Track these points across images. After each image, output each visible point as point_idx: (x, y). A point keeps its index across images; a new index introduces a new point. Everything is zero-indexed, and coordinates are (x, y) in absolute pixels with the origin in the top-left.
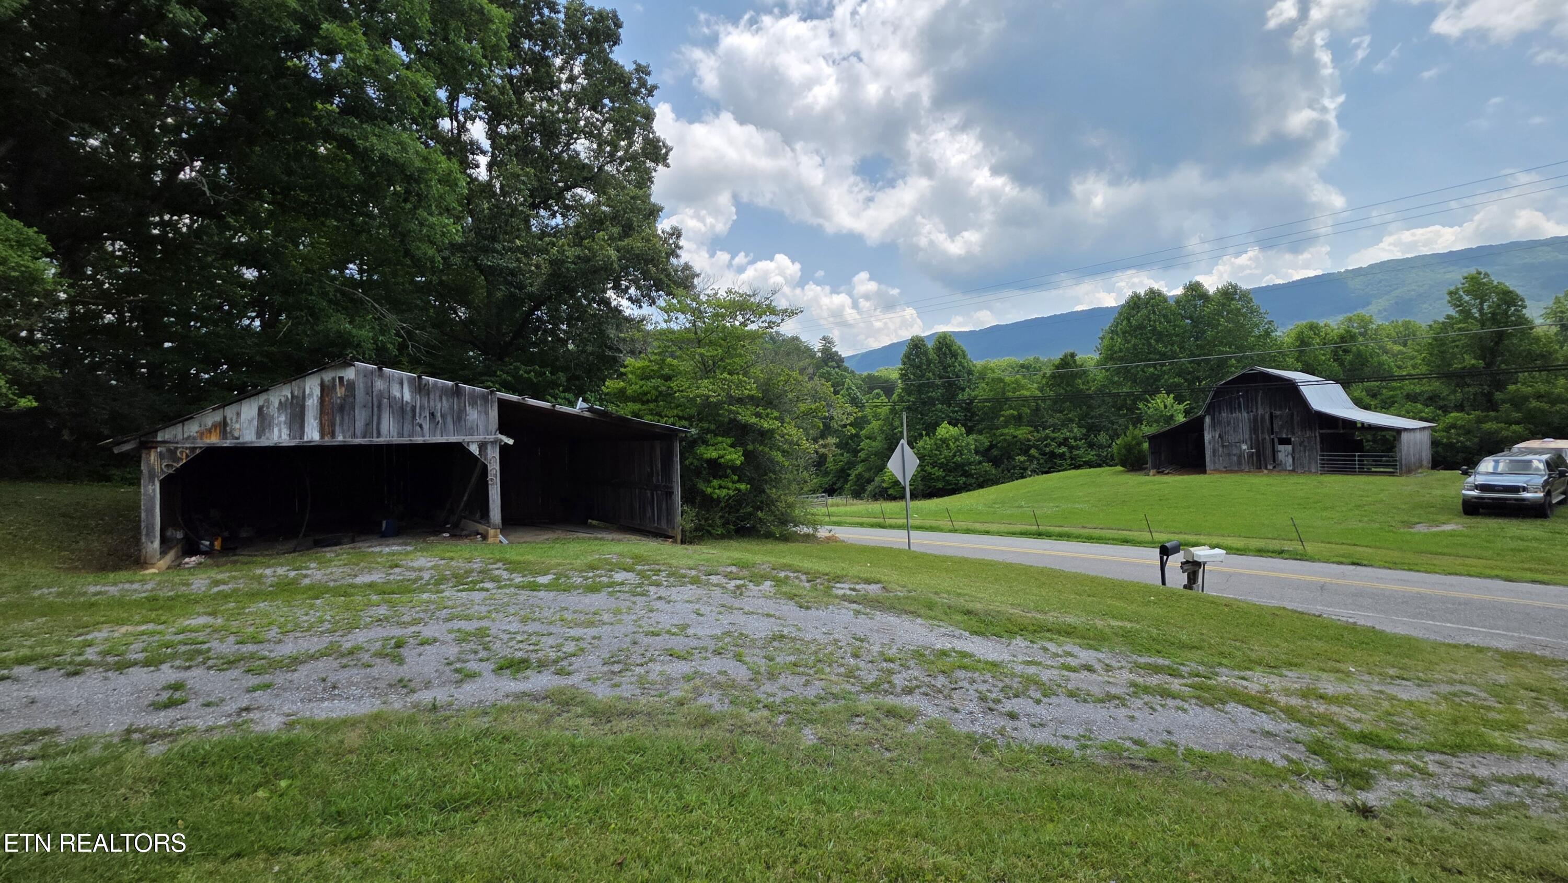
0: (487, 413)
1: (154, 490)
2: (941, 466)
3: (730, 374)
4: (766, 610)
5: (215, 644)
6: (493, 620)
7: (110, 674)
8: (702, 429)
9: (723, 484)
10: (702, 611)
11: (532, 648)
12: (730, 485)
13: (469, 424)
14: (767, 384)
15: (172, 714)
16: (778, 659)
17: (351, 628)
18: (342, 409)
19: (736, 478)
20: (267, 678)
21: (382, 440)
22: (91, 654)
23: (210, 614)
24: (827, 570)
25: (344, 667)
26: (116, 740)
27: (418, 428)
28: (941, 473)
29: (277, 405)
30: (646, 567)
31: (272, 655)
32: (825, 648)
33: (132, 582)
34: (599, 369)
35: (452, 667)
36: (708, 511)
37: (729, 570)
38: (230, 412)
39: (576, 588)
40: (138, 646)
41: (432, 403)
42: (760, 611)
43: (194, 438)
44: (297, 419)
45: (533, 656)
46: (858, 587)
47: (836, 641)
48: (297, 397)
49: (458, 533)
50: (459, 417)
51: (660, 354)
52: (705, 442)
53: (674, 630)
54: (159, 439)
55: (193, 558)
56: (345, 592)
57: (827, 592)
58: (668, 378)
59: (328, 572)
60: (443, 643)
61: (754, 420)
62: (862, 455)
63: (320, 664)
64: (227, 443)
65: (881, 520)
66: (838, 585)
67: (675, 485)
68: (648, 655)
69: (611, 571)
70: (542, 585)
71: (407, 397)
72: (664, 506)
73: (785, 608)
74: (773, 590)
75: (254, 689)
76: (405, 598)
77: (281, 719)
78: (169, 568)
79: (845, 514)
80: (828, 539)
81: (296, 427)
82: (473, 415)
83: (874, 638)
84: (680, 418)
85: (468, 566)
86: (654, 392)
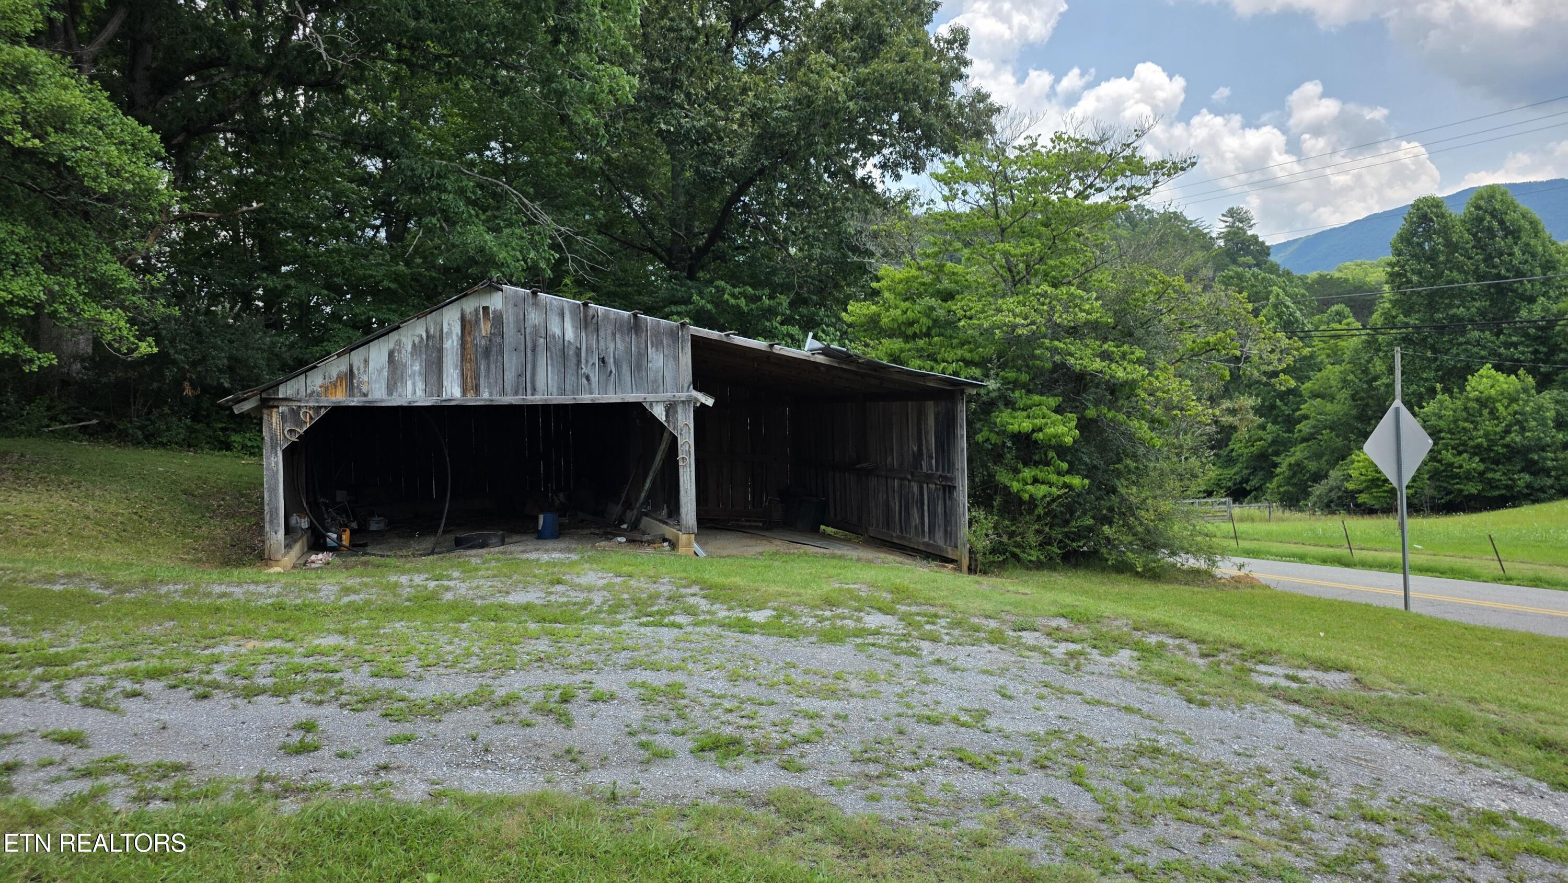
0: (677, 359)
1: (276, 463)
2: (1477, 450)
3: (1055, 286)
4: (1124, 701)
5: (347, 674)
6: (690, 674)
7: (238, 701)
8: (1006, 381)
9: (1041, 475)
10: (1011, 689)
11: (745, 722)
12: (1054, 478)
13: (651, 375)
14: (1119, 300)
15: (304, 762)
16: (1150, 790)
17: (506, 667)
18: (487, 352)
19: (1065, 466)
20: (405, 728)
21: (538, 399)
22: (218, 673)
23: (341, 633)
24: (1240, 639)
25: (498, 723)
26: (247, 789)
27: (584, 381)
28: (1475, 464)
29: (409, 348)
30: (914, 609)
31: (412, 696)
32: (1240, 781)
33: (256, 583)
34: (837, 286)
35: (636, 740)
36: (1014, 520)
37: (1054, 623)
38: (357, 357)
39: (807, 633)
40: (265, 668)
41: (602, 343)
42: (1113, 701)
43: (319, 395)
44: (434, 369)
45: (748, 735)
46: (1302, 674)
47: (1262, 771)
48: (434, 337)
49: (636, 538)
50: (639, 364)
51: (935, 255)
52: (1010, 404)
53: (964, 718)
54: (281, 396)
55: (320, 556)
56: (496, 614)
57: (1241, 678)
58: (948, 296)
59: (474, 585)
60: (624, 701)
61: (1098, 364)
62: (1304, 427)
63: (470, 715)
64: (355, 401)
65: (1344, 552)
66: (1262, 668)
67: (958, 474)
68: (924, 754)
69: (859, 610)
70: (756, 625)
71: (570, 335)
72: (940, 509)
73: (1158, 699)
74: (1136, 665)
75: (391, 742)
76: (571, 629)
77: (424, 787)
78: (294, 567)
79: (1269, 537)
80: (1236, 582)
81: (433, 379)
82: (657, 360)
83: (1339, 771)
84: (968, 363)
85: (653, 588)
86: (924, 320)
